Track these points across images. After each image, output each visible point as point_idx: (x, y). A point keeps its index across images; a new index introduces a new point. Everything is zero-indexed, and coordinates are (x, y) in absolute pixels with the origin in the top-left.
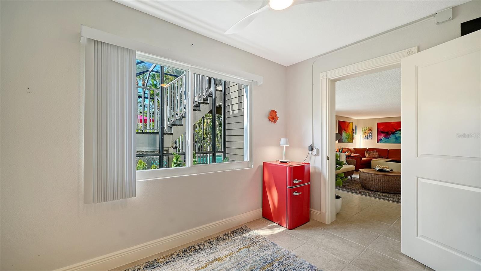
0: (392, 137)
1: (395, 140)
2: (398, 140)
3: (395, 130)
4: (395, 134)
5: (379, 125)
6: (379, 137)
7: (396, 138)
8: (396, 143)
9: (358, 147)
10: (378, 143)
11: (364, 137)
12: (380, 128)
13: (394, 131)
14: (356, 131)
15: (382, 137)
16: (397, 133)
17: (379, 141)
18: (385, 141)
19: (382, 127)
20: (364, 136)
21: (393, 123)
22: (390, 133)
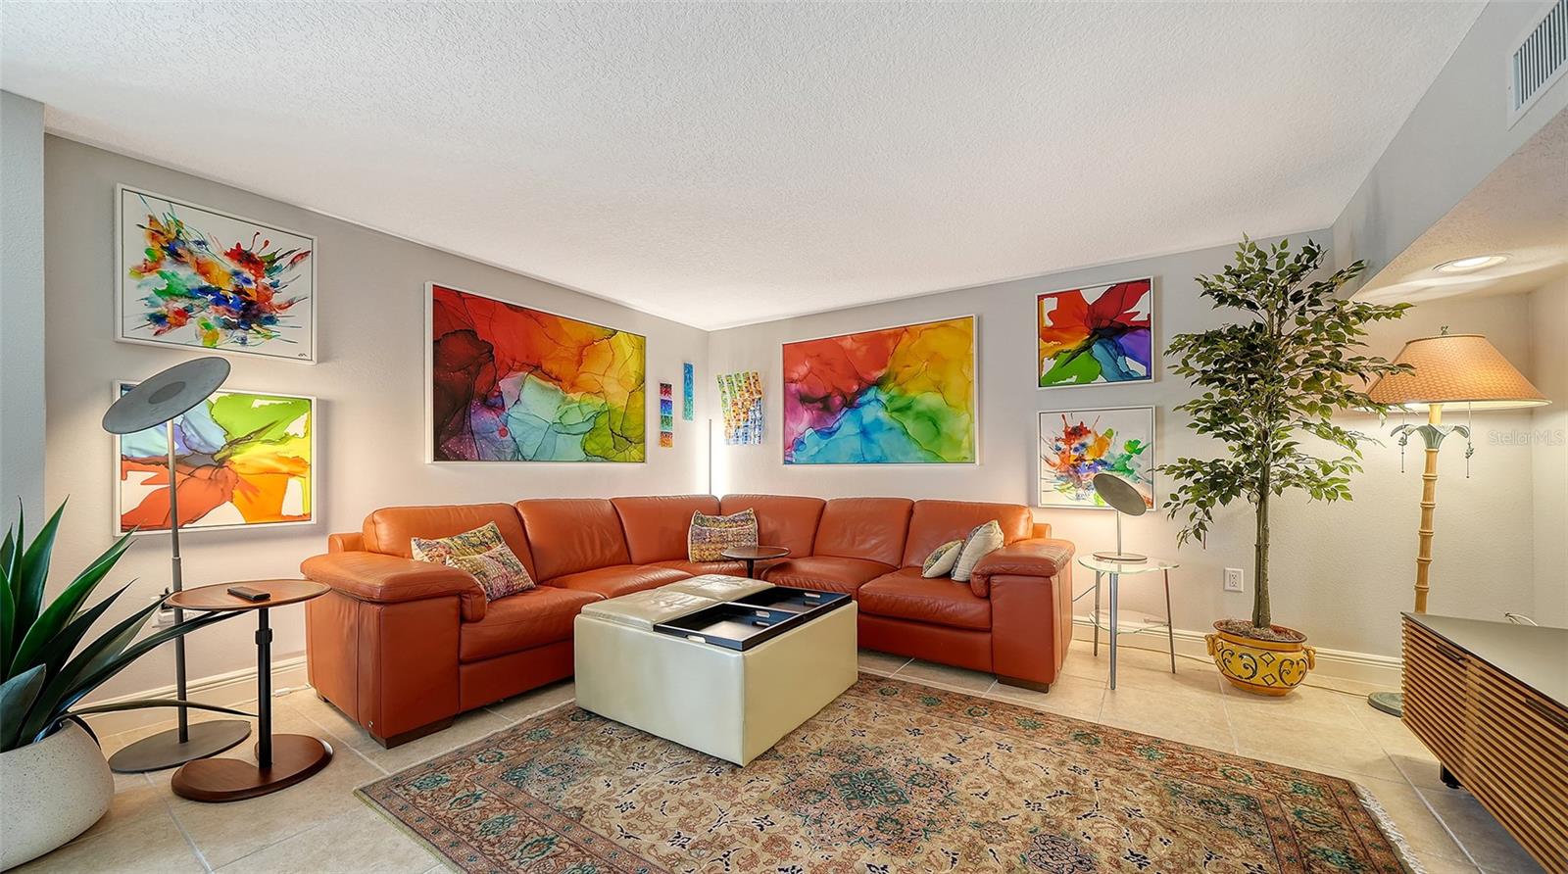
0: (847, 426)
1: (856, 443)
2: (872, 441)
3: (859, 379)
4: (861, 405)
5: (792, 353)
6: (792, 425)
7: (865, 433)
8: (865, 461)
9: (698, 486)
10: (786, 462)
11: (733, 431)
12: (795, 376)
13: (856, 388)
14: (688, 394)
15: (803, 425)
16: (869, 402)
17: (793, 447)
18: (816, 449)
19: (802, 370)
20: (733, 423)
21: (848, 344)
22: (838, 400)
